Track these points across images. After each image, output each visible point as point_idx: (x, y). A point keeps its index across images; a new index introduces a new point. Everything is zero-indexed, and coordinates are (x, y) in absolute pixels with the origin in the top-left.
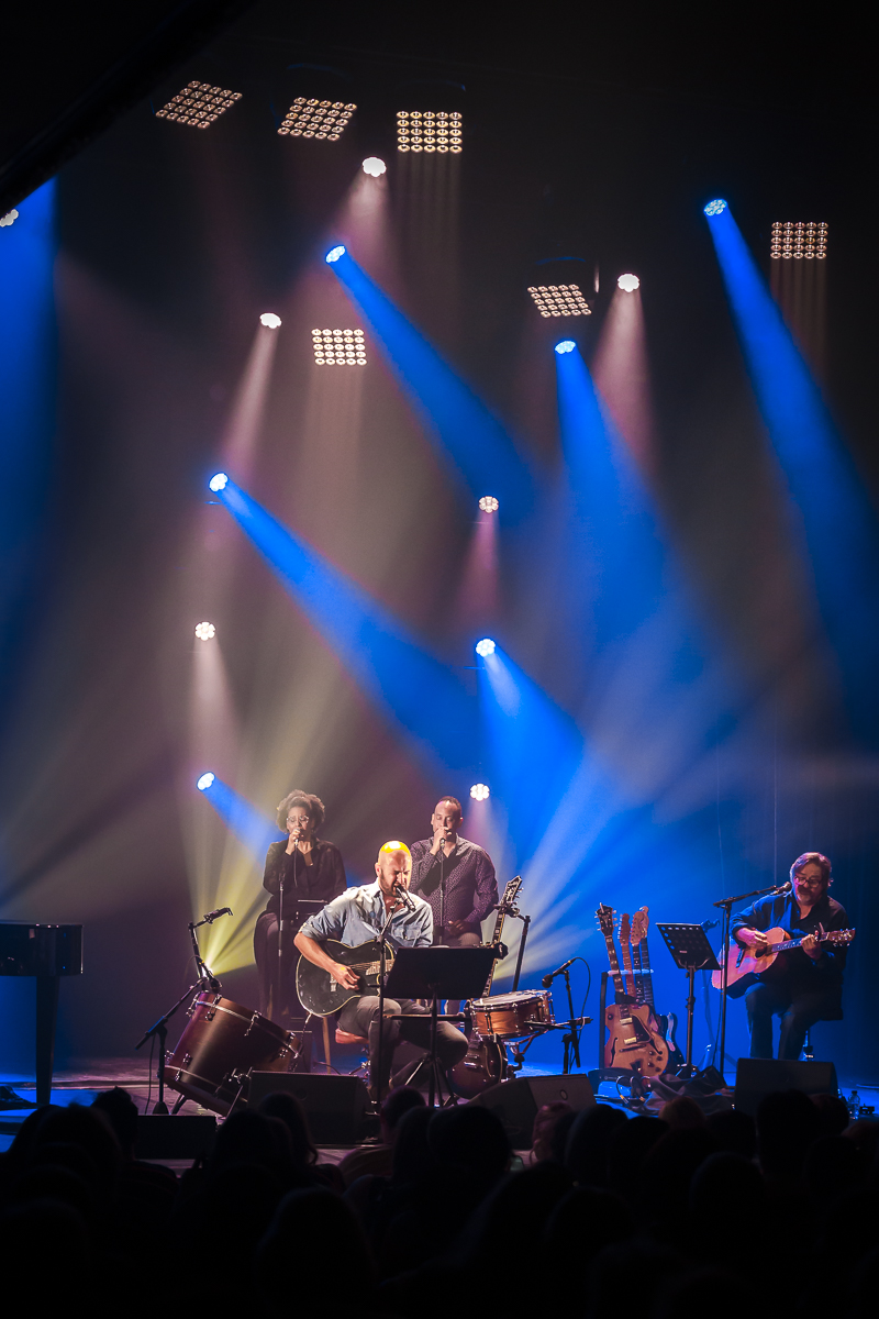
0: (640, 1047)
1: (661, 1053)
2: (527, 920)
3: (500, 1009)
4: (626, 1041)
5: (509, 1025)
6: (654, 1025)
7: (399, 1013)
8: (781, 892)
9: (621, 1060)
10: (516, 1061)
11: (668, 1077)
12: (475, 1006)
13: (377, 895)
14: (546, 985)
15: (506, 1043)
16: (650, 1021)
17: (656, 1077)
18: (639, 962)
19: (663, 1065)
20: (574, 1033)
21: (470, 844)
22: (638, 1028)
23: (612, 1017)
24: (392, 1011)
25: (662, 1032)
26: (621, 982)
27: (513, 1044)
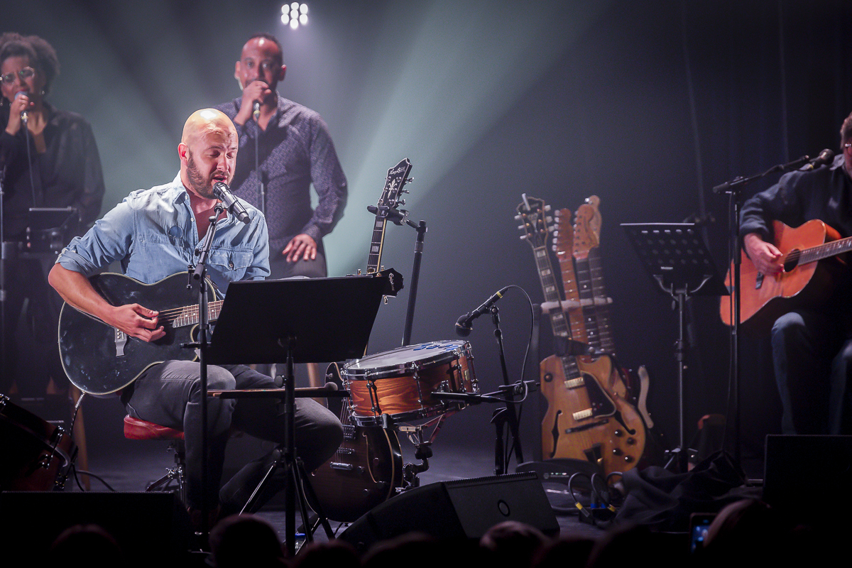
0: (599, 424)
1: (633, 432)
2: (421, 229)
3: (390, 373)
4: (576, 415)
5: (407, 398)
6: (620, 388)
7: (231, 389)
8: (817, 166)
9: (570, 447)
10: (418, 457)
11: (652, 471)
12: (350, 371)
13: (181, 199)
14: (463, 333)
15: (403, 429)
16: (612, 381)
17: (631, 470)
18: (590, 285)
19: (637, 450)
20: (511, 407)
21: (300, 108)
22: (594, 392)
23: (550, 379)
24: (221, 385)
25: (632, 397)
26: (562, 322)
27: (412, 429)
